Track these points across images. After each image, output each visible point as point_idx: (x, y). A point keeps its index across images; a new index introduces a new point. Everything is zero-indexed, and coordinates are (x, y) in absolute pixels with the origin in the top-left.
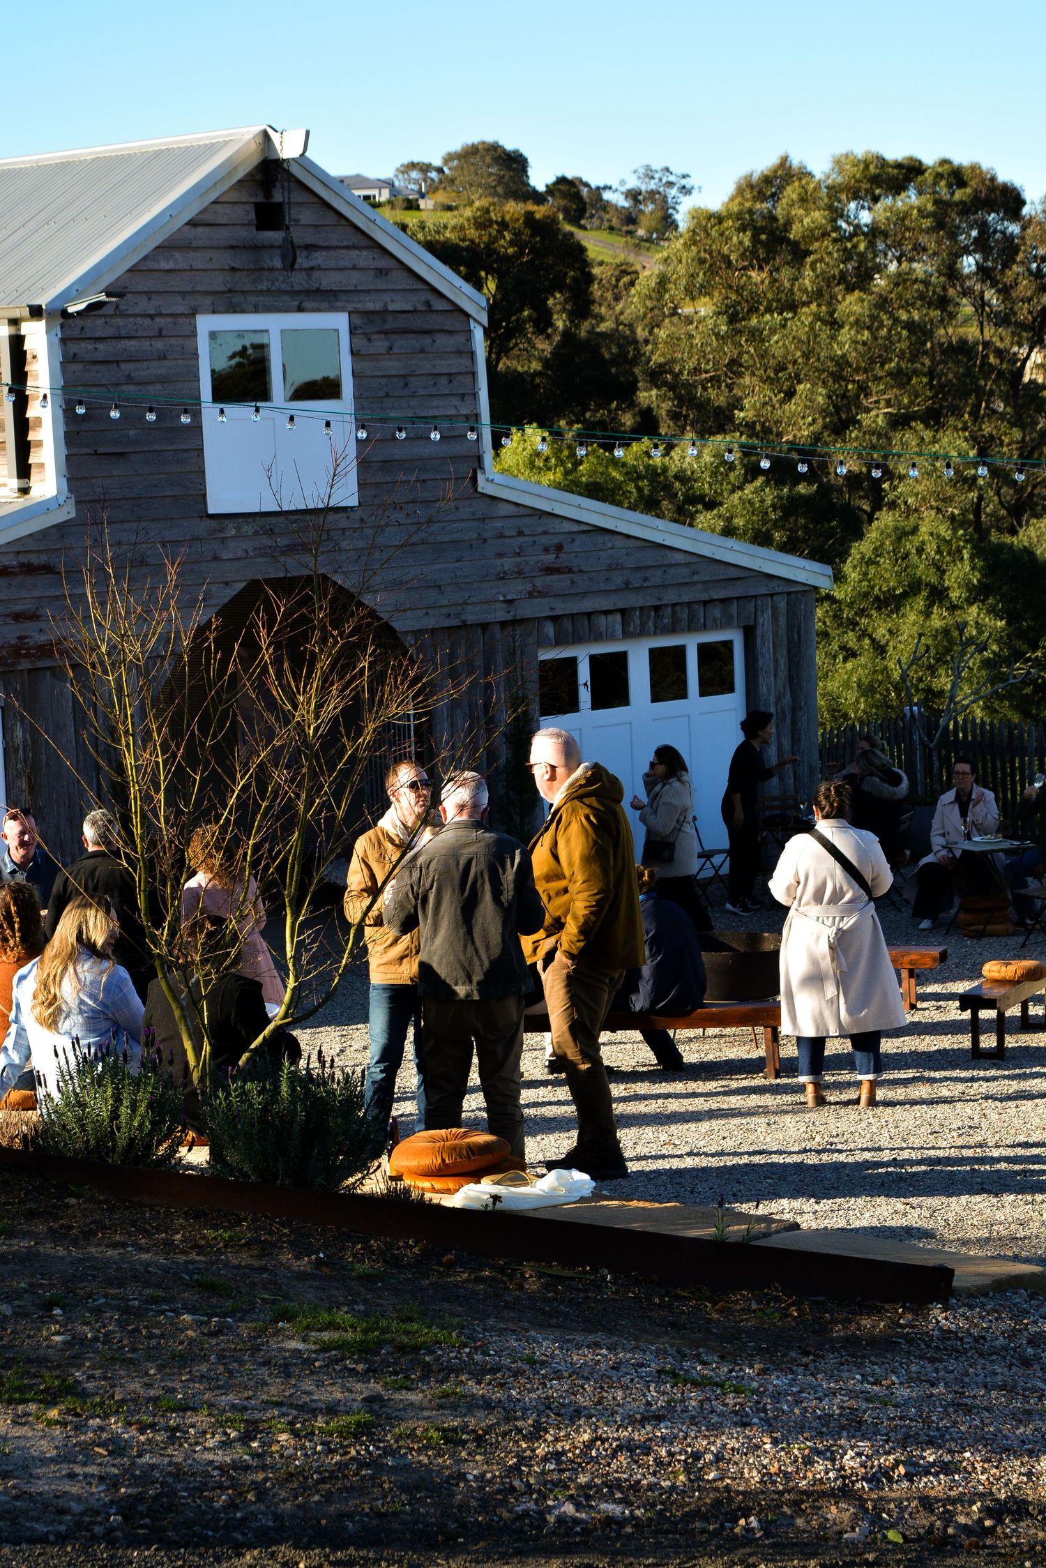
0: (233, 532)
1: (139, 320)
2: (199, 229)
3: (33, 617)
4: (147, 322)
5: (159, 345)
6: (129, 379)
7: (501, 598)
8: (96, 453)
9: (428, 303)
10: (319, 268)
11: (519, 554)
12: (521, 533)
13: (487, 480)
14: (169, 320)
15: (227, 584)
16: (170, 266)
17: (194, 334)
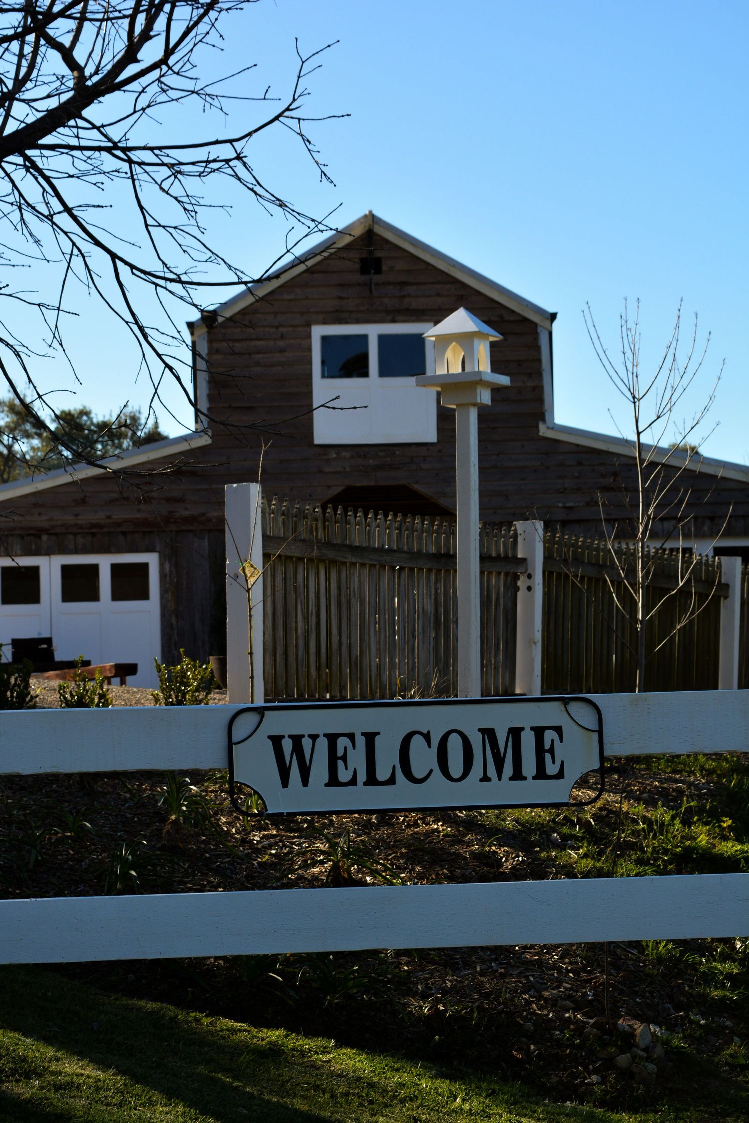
0: (334, 455)
1: (267, 329)
2: (315, 275)
3: (181, 500)
4: (273, 330)
5: (281, 343)
6: (258, 364)
7: (561, 505)
8: (230, 407)
9: (501, 316)
10: (409, 296)
11: (578, 477)
12: (580, 463)
13: (548, 428)
14: (291, 329)
15: (329, 487)
16: (292, 296)
17: (309, 336)
